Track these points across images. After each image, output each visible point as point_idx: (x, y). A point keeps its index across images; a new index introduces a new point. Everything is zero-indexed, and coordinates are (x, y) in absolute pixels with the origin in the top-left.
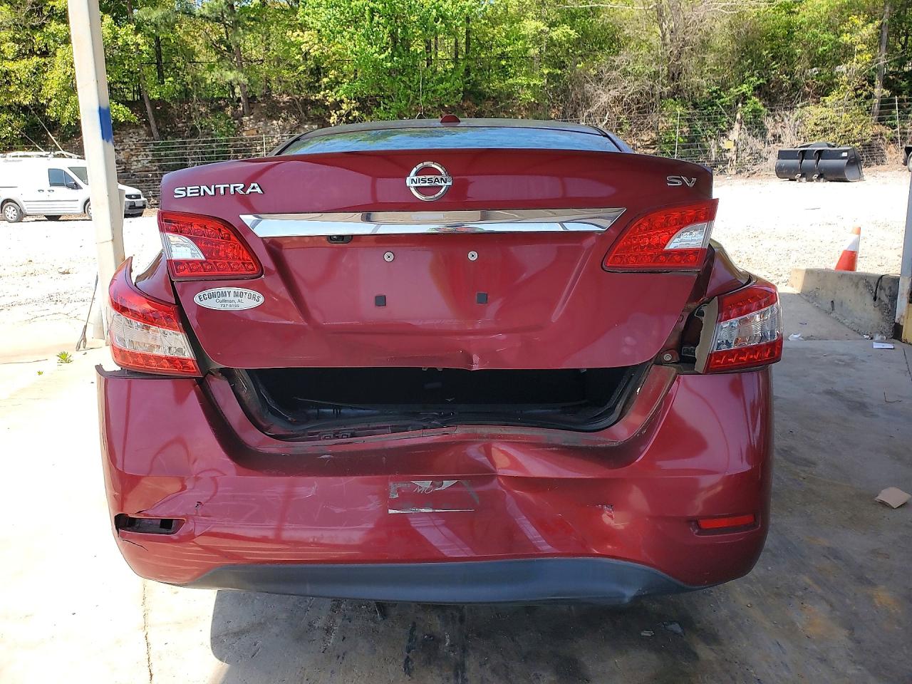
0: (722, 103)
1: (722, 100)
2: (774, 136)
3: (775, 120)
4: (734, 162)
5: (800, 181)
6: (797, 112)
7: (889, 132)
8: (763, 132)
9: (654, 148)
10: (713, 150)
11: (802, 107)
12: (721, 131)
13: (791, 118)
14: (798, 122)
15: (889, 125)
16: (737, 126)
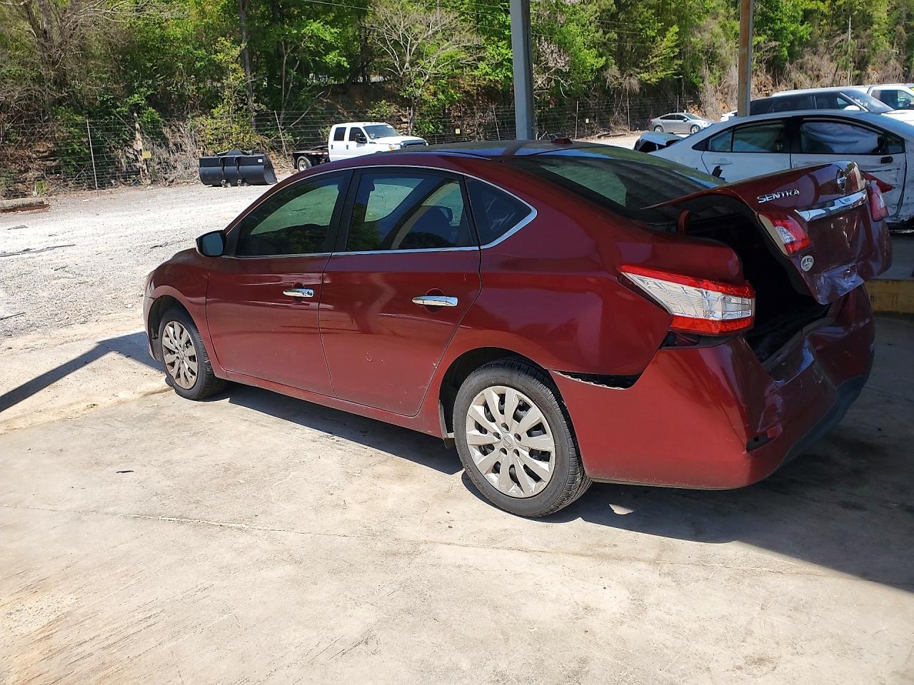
0: (118, 113)
1: (118, 110)
2: (175, 145)
3: (172, 130)
4: (146, 171)
5: (226, 187)
6: (190, 123)
7: (267, 141)
8: (164, 142)
9: (54, 160)
10: (123, 160)
11: (193, 117)
12: (125, 141)
13: (186, 127)
14: (193, 132)
15: (267, 135)
16: (138, 136)
